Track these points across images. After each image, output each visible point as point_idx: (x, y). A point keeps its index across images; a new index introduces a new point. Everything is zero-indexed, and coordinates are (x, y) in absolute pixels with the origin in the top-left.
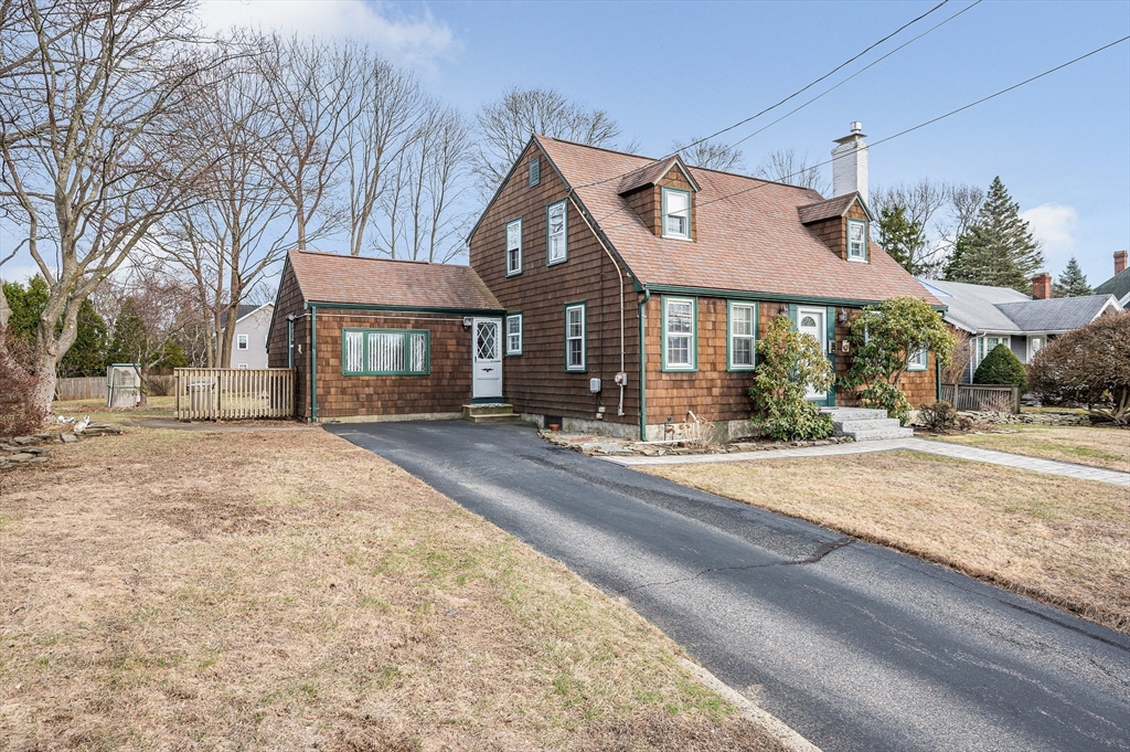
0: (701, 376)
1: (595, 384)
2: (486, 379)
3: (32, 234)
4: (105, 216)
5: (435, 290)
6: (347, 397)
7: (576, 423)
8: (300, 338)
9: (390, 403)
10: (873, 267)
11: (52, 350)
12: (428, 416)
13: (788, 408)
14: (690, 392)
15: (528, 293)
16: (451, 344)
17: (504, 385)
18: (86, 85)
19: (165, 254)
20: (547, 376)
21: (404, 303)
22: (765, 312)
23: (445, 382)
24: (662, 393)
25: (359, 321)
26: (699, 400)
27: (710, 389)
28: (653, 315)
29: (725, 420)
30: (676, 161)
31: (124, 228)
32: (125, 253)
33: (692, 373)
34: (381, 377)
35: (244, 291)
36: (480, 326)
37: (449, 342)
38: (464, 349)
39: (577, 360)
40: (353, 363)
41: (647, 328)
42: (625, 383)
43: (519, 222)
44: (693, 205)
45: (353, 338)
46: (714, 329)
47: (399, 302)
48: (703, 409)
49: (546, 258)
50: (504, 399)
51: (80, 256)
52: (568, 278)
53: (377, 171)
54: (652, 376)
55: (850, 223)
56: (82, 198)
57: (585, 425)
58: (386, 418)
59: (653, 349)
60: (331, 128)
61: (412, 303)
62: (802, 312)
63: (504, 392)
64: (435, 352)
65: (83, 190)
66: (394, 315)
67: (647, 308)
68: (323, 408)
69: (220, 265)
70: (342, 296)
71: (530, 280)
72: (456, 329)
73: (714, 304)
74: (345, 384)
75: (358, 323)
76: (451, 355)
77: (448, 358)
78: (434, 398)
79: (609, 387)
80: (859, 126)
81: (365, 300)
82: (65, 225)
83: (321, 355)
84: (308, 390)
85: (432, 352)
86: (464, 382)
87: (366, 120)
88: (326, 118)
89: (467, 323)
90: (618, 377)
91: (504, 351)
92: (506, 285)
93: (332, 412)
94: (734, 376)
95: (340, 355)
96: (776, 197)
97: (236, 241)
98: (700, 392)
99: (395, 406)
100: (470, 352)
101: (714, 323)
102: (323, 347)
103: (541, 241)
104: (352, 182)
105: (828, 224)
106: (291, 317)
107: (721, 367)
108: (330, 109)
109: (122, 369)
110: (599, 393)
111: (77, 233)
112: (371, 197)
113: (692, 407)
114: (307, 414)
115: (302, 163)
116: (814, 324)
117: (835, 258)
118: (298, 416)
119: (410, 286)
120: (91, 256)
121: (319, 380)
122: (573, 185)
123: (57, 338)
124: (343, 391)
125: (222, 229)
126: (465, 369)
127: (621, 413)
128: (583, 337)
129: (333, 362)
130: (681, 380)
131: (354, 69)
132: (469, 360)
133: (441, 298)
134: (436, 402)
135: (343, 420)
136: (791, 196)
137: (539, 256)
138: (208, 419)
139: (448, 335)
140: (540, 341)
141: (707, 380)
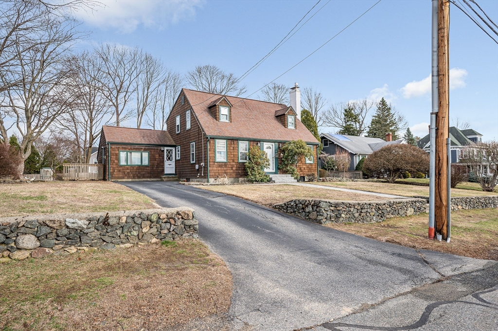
0: (229, 164)
1: (197, 167)
2: (169, 167)
3: (18, 121)
4: (41, 114)
5: (152, 139)
6: (120, 173)
7: (193, 180)
8: (105, 154)
9: (135, 175)
10: (297, 130)
11: (23, 157)
12: (149, 179)
13: (254, 173)
14: (225, 169)
15: (182, 139)
16: (157, 156)
17: (176, 170)
18: (35, 75)
19: (63, 127)
20: (186, 165)
21: (141, 143)
22: (252, 144)
23: (155, 168)
24: (215, 168)
25: (125, 148)
26: (228, 171)
27: (232, 168)
28: (212, 145)
29: (238, 178)
30: (224, 97)
31: (48, 118)
32: (47, 127)
33: (225, 163)
34: (132, 166)
35: (94, 141)
36: (167, 150)
37: (156, 155)
38: (161, 158)
39: (193, 160)
40: (123, 163)
41: (210, 149)
42: (204, 166)
43: (179, 116)
44: (230, 111)
45: (123, 155)
46: (233, 149)
47: (139, 142)
48: (230, 174)
49: (185, 128)
50: (175, 174)
51: (33, 128)
52: (191, 134)
53: (147, 95)
54: (212, 163)
55: (289, 116)
56: (33, 109)
57: (196, 180)
58: (134, 180)
59: (211, 155)
60: (129, 79)
61: (143, 143)
62: (266, 145)
63: (176, 172)
64: (151, 158)
65: (34, 106)
66: (137, 147)
67: (210, 143)
68: (112, 176)
69: (86, 132)
70: (120, 141)
71: (182, 135)
72: (158, 151)
73: (233, 142)
74: (120, 168)
75: (124, 149)
76: (157, 160)
77: (156, 160)
78: (151, 174)
79: (200, 167)
80: (297, 84)
81: (127, 142)
82: (28, 118)
83: (112, 159)
84: (107, 171)
85: (150, 159)
86: (161, 169)
87: (143, 76)
88: (127, 76)
89: (162, 149)
90: (202, 164)
91: (176, 159)
92: (176, 137)
93: (115, 178)
94: (241, 164)
95: (118, 159)
96: (269, 107)
97: (91, 122)
98: (229, 168)
99: (137, 176)
100: (163, 159)
101: (233, 147)
102: (113, 157)
103: (184, 122)
104: (138, 100)
105: (282, 116)
106: (103, 147)
107: (237, 161)
108: (128, 73)
109: (46, 170)
110: (198, 170)
111: (32, 121)
112: (145, 105)
113: (225, 173)
114: (107, 178)
115: (118, 92)
116: (270, 148)
117: (283, 127)
118: (104, 179)
119: (143, 137)
120: (37, 127)
121: (111, 168)
122: (192, 104)
123: (25, 153)
124: (119, 171)
125: (87, 118)
126: (162, 164)
127: (203, 175)
128: (194, 152)
129: (116, 161)
130: (221, 165)
131: (137, 57)
132: (163, 161)
133: (153, 141)
134: (151, 175)
135: (119, 180)
136: (275, 107)
137: (184, 127)
138: (74, 180)
139: (155, 153)
140: (184, 154)
141: (231, 165)
